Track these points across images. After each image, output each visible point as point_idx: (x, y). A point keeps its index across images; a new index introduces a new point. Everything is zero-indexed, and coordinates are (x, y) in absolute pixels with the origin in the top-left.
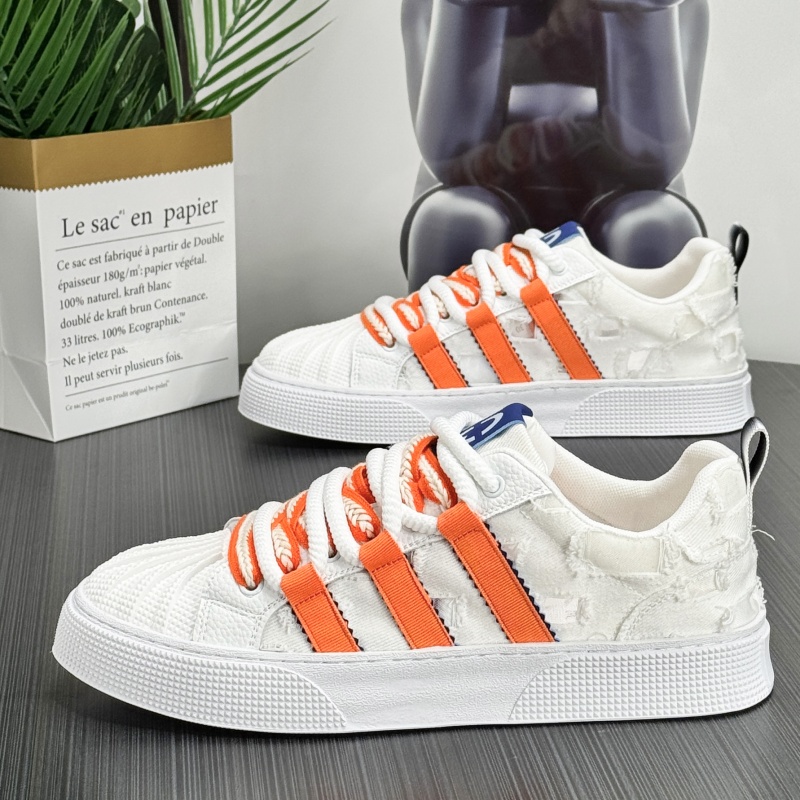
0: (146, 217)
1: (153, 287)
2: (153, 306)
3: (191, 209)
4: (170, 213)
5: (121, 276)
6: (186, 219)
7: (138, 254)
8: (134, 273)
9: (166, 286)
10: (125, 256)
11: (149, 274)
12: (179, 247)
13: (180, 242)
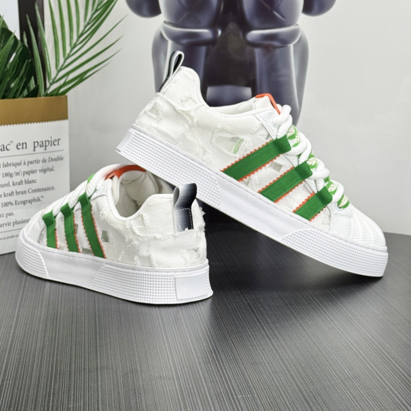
0: (24, 145)
1: (28, 182)
2: (27, 192)
3: (47, 143)
4: (36, 144)
5: (11, 175)
6: (44, 148)
7: (20, 164)
8: (17, 174)
9: (34, 181)
10: (13, 165)
11: (25, 175)
12: (41, 162)
13: (41, 159)
